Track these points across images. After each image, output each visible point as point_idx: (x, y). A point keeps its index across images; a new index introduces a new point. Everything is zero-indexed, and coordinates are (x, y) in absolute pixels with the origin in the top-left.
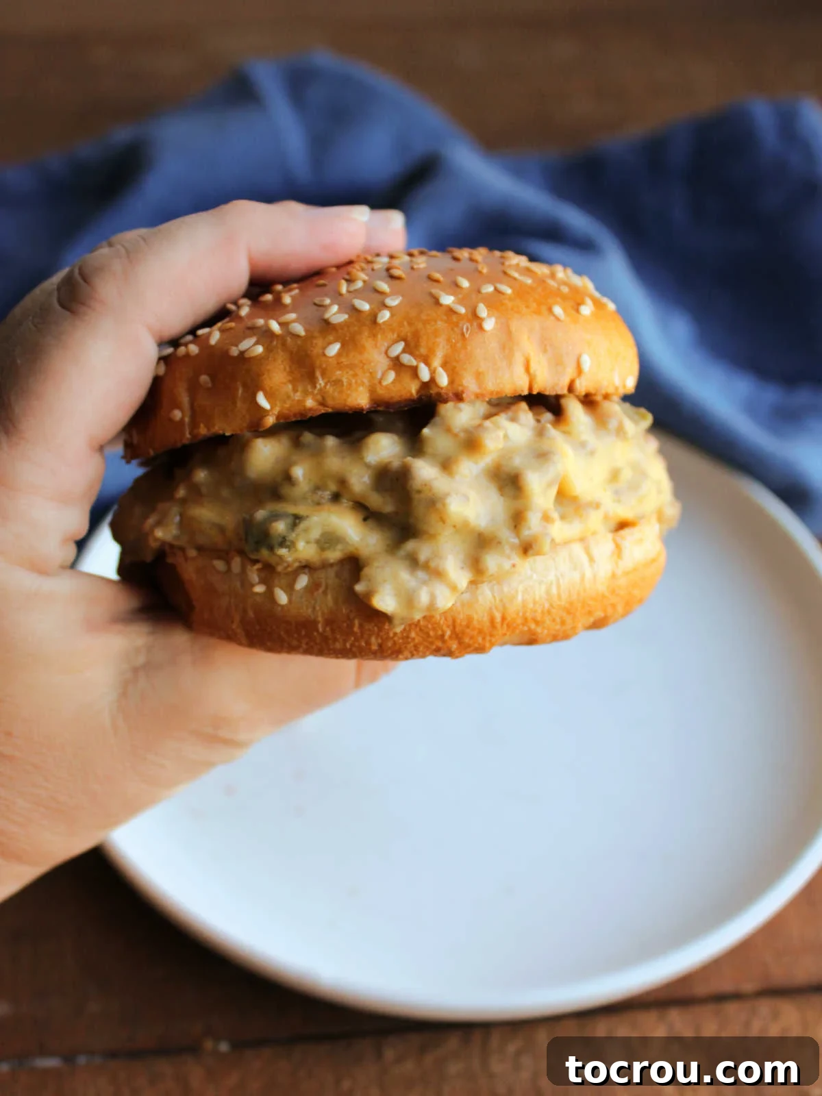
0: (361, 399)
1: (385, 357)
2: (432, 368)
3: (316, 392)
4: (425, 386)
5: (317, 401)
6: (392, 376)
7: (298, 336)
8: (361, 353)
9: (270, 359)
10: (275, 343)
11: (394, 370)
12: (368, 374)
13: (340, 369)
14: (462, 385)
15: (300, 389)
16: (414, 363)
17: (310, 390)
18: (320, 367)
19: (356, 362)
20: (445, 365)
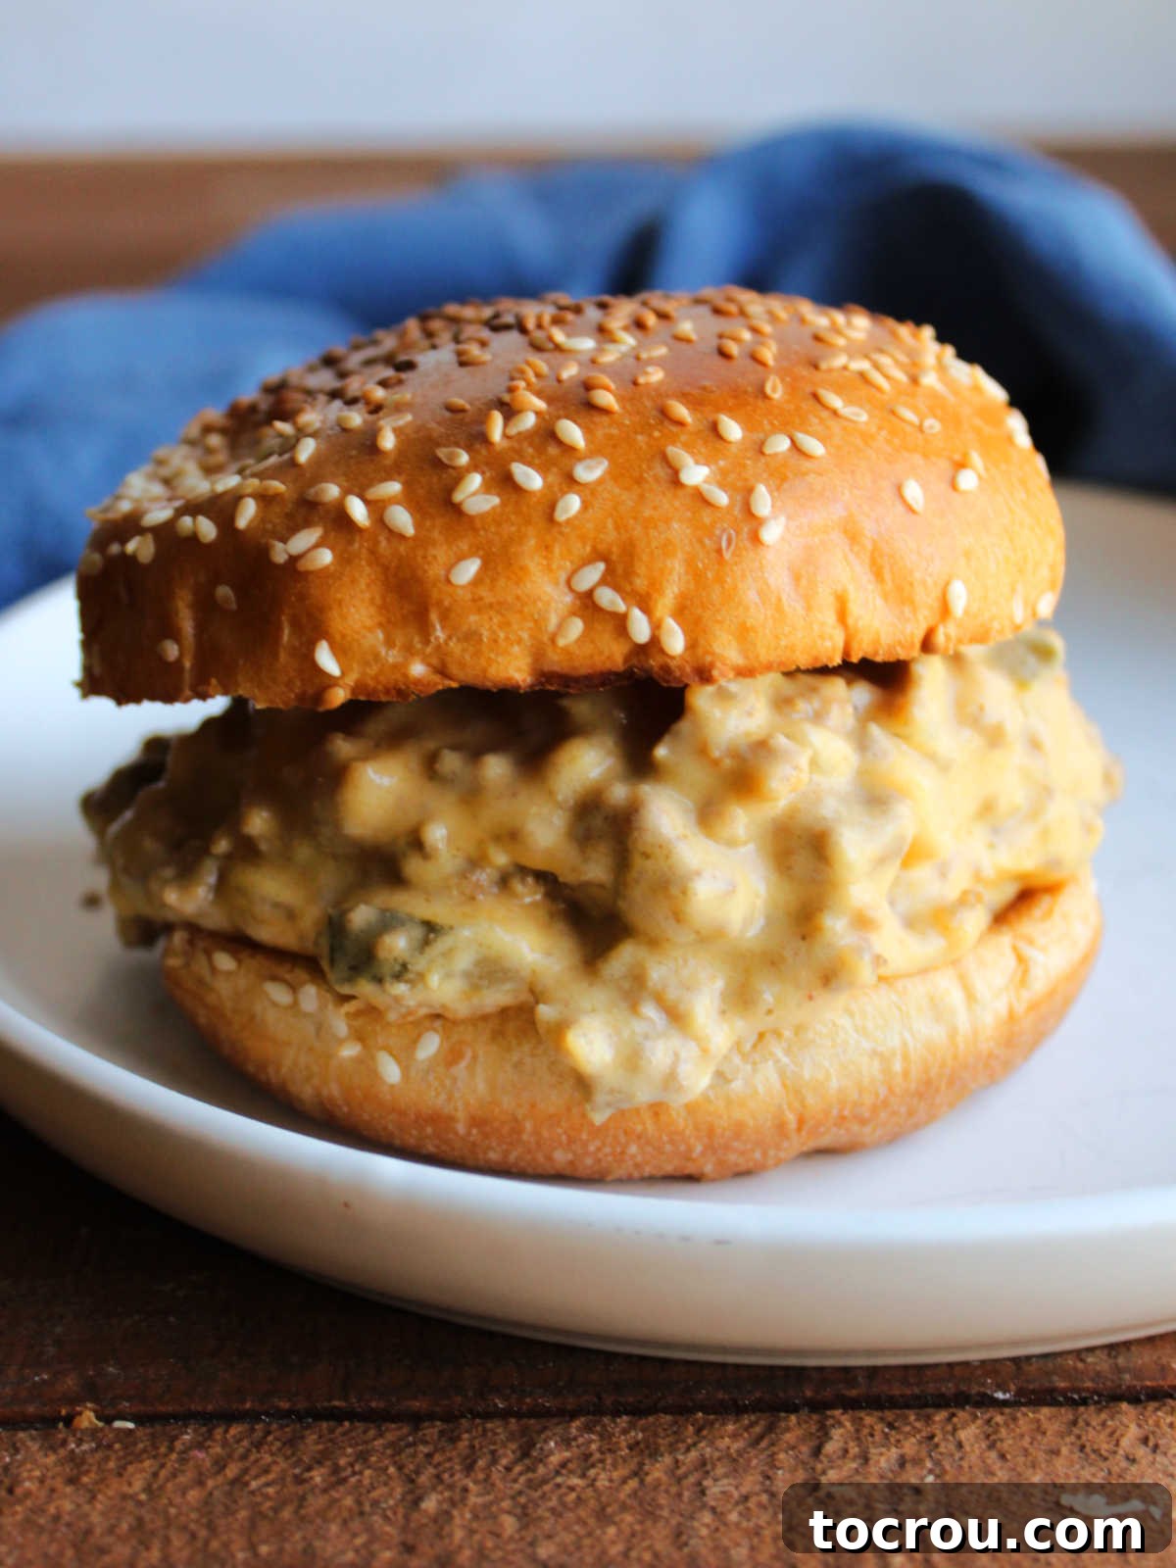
0: (514, 669)
1: (566, 590)
2: (654, 620)
3: (429, 650)
4: (641, 650)
5: (429, 665)
6: (576, 627)
7: (402, 537)
8: (517, 583)
9: (345, 579)
10: (356, 546)
11: (582, 617)
12: (531, 625)
13: (479, 611)
14: (713, 654)
15: (399, 641)
16: (621, 607)
17: (419, 646)
18: (439, 603)
19: (510, 599)
20: (681, 613)
